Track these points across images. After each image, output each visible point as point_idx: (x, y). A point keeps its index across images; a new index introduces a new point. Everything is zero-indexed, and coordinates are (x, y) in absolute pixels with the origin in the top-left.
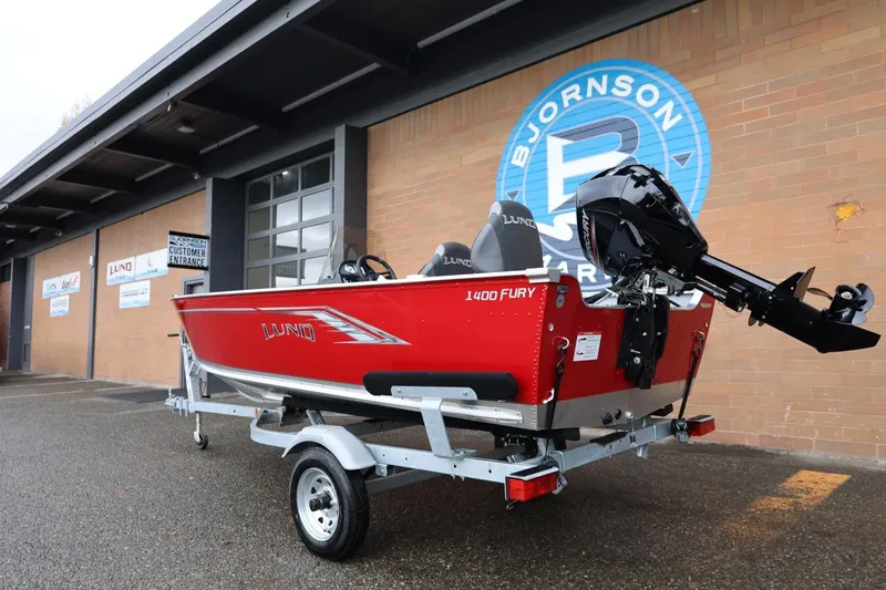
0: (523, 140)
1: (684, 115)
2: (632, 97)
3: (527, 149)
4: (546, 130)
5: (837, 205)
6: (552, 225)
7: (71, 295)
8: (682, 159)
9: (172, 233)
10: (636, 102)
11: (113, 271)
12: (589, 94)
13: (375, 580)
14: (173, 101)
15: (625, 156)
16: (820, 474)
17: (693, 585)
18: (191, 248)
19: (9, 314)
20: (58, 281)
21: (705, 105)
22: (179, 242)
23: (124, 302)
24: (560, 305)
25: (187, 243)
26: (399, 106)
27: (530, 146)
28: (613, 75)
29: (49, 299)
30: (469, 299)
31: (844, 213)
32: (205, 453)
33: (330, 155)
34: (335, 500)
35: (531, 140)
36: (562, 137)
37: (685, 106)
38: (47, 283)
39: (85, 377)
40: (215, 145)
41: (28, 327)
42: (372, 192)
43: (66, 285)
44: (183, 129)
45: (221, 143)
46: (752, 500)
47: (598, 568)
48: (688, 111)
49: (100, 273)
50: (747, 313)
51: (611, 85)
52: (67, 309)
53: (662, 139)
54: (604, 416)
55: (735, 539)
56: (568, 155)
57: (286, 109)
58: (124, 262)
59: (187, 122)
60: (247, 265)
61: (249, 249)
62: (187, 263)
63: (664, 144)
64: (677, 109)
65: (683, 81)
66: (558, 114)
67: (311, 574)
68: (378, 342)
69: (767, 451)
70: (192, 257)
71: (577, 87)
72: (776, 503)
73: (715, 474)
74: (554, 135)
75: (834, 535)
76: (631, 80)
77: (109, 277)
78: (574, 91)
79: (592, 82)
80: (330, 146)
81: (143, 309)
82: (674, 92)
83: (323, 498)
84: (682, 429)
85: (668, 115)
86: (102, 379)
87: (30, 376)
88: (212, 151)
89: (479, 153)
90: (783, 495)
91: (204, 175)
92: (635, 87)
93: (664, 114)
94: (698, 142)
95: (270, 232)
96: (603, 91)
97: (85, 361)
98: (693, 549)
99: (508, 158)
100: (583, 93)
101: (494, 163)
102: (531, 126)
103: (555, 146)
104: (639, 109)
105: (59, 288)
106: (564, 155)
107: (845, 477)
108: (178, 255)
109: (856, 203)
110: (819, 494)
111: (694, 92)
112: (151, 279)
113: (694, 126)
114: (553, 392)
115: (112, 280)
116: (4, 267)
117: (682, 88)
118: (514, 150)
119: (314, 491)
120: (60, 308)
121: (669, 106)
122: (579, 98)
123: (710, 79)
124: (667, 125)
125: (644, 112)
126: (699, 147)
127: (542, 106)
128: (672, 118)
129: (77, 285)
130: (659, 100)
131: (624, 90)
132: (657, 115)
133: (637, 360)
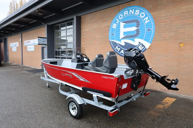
0: (115, 22)
1: (150, 20)
2: (139, 15)
3: (116, 25)
4: (120, 20)
5: (180, 43)
6: (121, 42)
7: (17, 47)
8: (149, 30)
9: (38, 37)
10: (140, 16)
11: (26, 43)
12: (130, 13)
13: (84, 124)
14: (38, 9)
15: (137, 28)
16: (170, 98)
17: (142, 127)
18: (43, 40)
19: (3, 50)
20: (14, 44)
21: (155, 18)
22: (40, 39)
23: (29, 50)
24: (119, 81)
25: (42, 39)
26: (88, 12)
27: (117, 24)
28: (135, 9)
29: (12, 48)
30: (102, 77)
31: (181, 45)
32: (49, 89)
33: (73, 21)
34: (76, 108)
35: (117, 23)
36: (124, 23)
37: (150, 18)
38: (11, 44)
39: (21, 65)
40: (47, 17)
41: (8, 53)
42: (82, 31)
43: (15, 45)
44: (40, 14)
45: (48, 16)
46: (156, 105)
47: (125, 122)
48: (151, 19)
49: (23, 43)
50: (155, 80)
51: (135, 12)
52: (16, 50)
53: (145, 25)
54: (127, 96)
55: (151, 115)
56: (125, 27)
57: (62, 10)
58: (28, 41)
59: (40, 12)
60: (55, 44)
61: (56, 41)
62: (42, 44)
63: (145, 26)
64: (149, 19)
65: (150, 13)
66: (123, 17)
67: (72, 122)
68: (85, 81)
69: (161, 91)
70: (43, 42)
71: (127, 11)
72: (160, 106)
73: (150, 98)
74: (122, 22)
75: (170, 115)
76: (139, 11)
77: (25, 44)
78: (126, 12)
79: (131, 11)
80: (73, 19)
81: (33, 52)
82: (148, 15)
83: (74, 108)
84: (143, 95)
85: (147, 20)
86: (25, 66)
87: (9, 64)
88: (46, 18)
89: (105, 24)
90: (162, 104)
91: (45, 23)
92: (140, 13)
93: (146, 20)
94: (153, 27)
95: (60, 37)
96: (133, 13)
97: (21, 61)
98: (143, 118)
99: (112, 26)
100: (128, 13)
101: (109, 27)
102: (117, 19)
103: (122, 24)
104: (140, 18)
105: (14, 45)
106: (124, 27)
107: (175, 99)
108: (40, 42)
109: (184, 43)
110: (169, 104)
111: (152, 15)
112: (34, 45)
113: (152, 23)
114: (118, 95)
115: (26, 45)
116: (1, 40)
117: (150, 14)
118: (113, 25)
119: (72, 106)
120: (15, 50)
121: (147, 18)
122: (128, 14)
123: (156, 13)
124: (146, 22)
125: (141, 19)
126: (153, 28)
127: (119, 15)
128: (147, 21)
129: (18, 45)
130: (145, 16)
131: (137, 13)
132: (144, 20)
133: (134, 86)
